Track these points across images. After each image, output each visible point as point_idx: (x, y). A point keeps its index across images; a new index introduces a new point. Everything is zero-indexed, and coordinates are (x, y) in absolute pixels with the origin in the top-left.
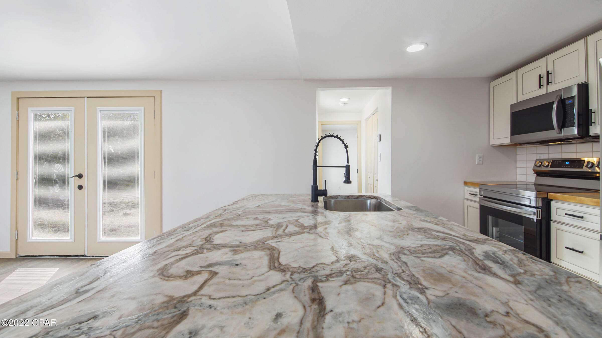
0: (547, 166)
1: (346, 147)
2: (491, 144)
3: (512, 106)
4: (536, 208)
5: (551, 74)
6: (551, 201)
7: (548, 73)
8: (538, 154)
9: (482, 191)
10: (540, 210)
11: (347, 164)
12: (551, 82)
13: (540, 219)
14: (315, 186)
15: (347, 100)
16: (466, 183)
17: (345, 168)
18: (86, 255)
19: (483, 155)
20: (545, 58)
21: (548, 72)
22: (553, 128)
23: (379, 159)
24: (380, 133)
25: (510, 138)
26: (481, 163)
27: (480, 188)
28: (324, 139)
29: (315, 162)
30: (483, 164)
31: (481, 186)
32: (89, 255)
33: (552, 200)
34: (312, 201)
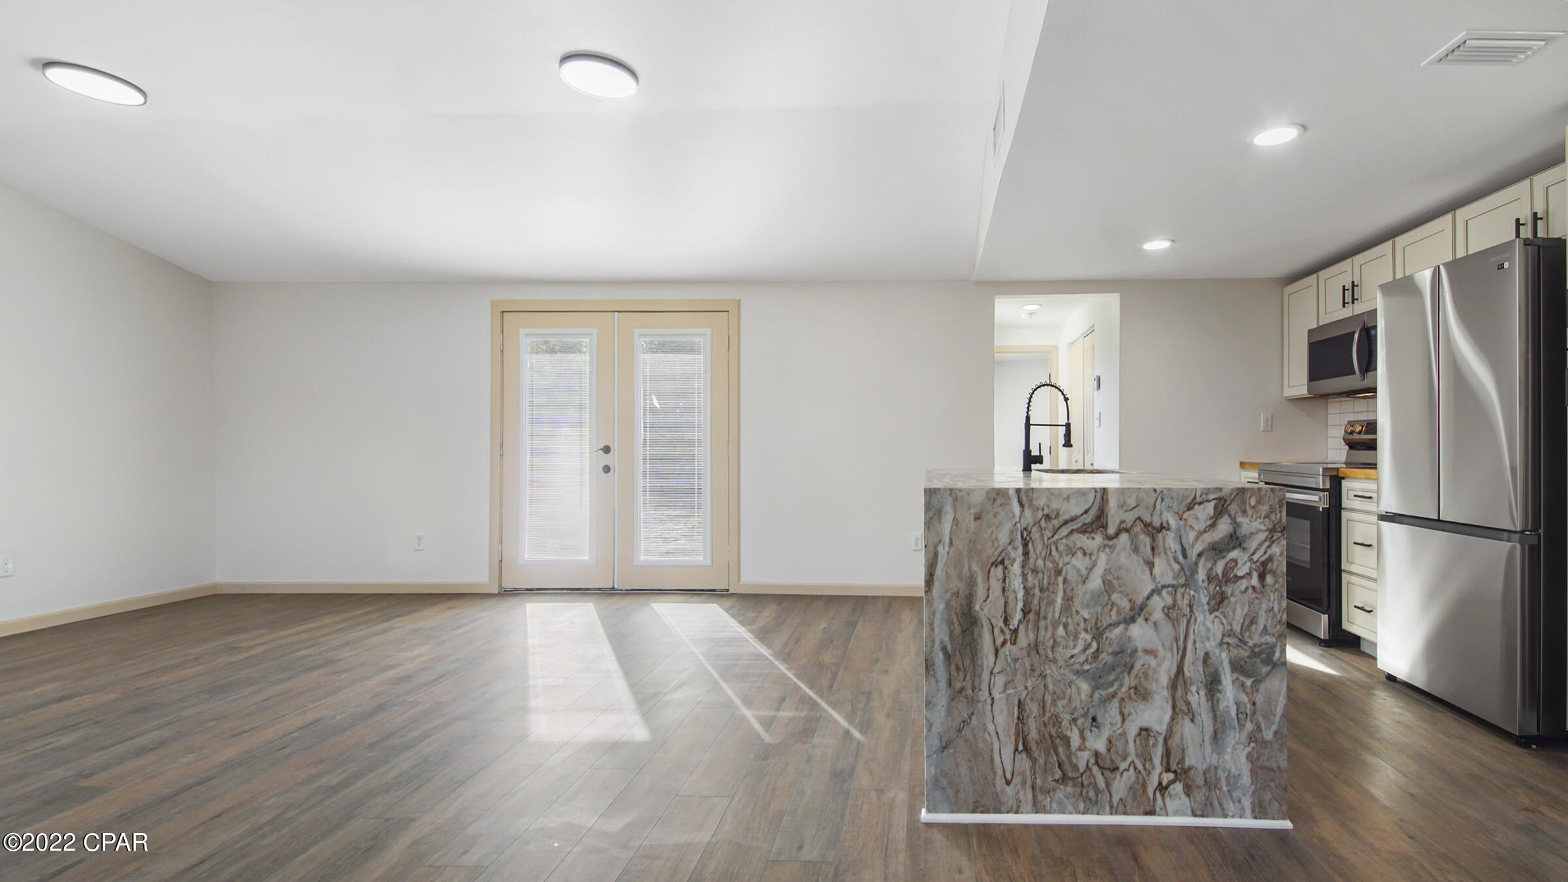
0: (1360, 433)
1: (1066, 399)
2: (1285, 395)
3: (1310, 332)
4: (1323, 490)
5: (1357, 286)
6: (1343, 481)
7: (1353, 285)
8: (1356, 412)
9: (1262, 474)
10: (1328, 493)
11: (1067, 421)
12: (1357, 299)
13: (1328, 506)
14: (1027, 451)
15: (1038, 307)
16: (1242, 465)
17: (1064, 427)
18: (616, 587)
19: (1272, 416)
20: (1351, 259)
21: (1353, 282)
22: (1354, 373)
23: (1097, 423)
24: (1099, 375)
25: (1306, 386)
26: (1269, 429)
27: (1259, 470)
28: (1039, 389)
29: (1028, 418)
30: (1271, 431)
31: (1263, 468)
32: (620, 588)
33: (1343, 478)
34: (1024, 470)
